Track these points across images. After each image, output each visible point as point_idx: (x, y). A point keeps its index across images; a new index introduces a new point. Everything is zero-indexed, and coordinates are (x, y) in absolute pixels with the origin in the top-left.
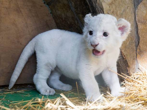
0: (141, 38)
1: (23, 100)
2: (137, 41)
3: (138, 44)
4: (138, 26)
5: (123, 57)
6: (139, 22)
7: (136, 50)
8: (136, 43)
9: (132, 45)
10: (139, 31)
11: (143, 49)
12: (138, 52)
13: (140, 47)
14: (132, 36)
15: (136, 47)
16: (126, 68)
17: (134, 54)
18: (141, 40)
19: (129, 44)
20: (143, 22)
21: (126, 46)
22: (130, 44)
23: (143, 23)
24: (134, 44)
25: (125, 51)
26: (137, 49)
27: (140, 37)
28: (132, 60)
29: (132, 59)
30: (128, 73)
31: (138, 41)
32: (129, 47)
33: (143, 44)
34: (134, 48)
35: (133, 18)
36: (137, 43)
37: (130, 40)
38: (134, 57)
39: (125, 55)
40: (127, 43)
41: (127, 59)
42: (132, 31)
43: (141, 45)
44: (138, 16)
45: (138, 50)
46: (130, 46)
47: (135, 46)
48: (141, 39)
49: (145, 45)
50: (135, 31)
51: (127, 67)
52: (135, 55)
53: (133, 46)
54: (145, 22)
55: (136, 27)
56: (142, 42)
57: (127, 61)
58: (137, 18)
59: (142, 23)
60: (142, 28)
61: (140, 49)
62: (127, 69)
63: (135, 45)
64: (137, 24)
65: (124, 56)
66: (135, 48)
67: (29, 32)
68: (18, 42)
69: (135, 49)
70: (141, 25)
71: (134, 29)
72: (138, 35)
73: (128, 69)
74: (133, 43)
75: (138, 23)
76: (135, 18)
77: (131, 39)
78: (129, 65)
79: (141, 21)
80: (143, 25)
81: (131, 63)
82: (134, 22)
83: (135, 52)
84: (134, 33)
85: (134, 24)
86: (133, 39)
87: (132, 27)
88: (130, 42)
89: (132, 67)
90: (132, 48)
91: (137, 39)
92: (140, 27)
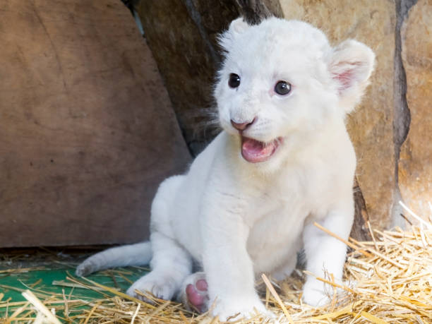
0: (417, 116)
1: (10, 299)
2: (403, 127)
3: (405, 137)
4: (408, 76)
6: (410, 64)
7: (398, 156)
8: (398, 130)
9: (382, 137)
10: (410, 92)
11: (422, 152)
12: (403, 161)
13: (412, 146)
14: (385, 107)
15: (397, 144)
16: (357, 211)
17: (387, 167)
18: (414, 122)
19: (373, 135)
20: (424, 63)
22: (375, 135)
23: (426, 66)
24: (390, 136)
26: (400, 151)
27: (413, 111)
29: (380, 185)
30: (362, 230)
31: (405, 126)
32: (371, 143)
33: (424, 136)
34: (389, 150)
35: (392, 50)
36: (402, 132)
37: (375, 122)
38: (387, 177)
40: (364, 133)
41: (361, 184)
42: (386, 91)
43: (413, 137)
44: (407, 44)
45: (405, 155)
46: (376, 141)
47: (394, 142)
48: (416, 118)
50: (394, 92)
51: (360, 209)
52: (393, 172)
53: (386, 140)
55: (401, 80)
56: (421, 129)
58: (404, 49)
59: (421, 65)
60: (420, 82)
61: (409, 153)
62: (361, 216)
63: (392, 137)
64: (402, 68)
66: (392, 147)
67: (65, 84)
68: (29, 116)
69: (393, 153)
70: (417, 72)
71: (394, 87)
72: (406, 106)
73: (364, 216)
75: (407, 67)
76: (398, 49)
77: (382, 117)
78: (366, 202)
79: (418, 61)
80: (424, 73)
81: (374, 196)
82: (395, 64)
83: (390, 163)
84: (392, 98)
85: (395, 68)
86: (387, 119)
87: (387, 80)
88: (374, 129)
89: (377, 209)
90: (381, 149)
91: (402, 119)
92: (413, 79)
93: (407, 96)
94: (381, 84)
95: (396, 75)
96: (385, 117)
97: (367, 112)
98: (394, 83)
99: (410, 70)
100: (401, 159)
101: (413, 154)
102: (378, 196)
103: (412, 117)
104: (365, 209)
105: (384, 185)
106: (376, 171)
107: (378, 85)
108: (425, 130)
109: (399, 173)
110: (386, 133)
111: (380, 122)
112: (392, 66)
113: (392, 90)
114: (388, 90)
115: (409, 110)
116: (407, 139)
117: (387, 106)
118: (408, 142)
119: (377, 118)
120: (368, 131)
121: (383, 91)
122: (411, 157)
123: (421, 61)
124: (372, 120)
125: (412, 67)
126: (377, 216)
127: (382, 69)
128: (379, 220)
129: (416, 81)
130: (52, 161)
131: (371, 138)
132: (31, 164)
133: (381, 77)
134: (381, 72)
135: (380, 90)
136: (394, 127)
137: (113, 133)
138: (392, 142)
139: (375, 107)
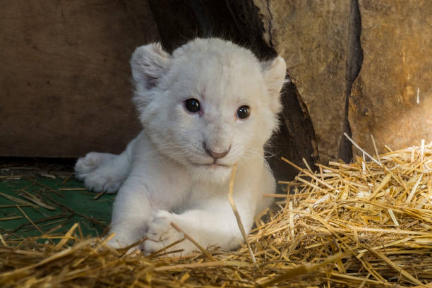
2: (356, 66)
3: (357, 75)
4: (363, 19)
5: (301, 108)
6: (366, 8)
7: (349, 92)
8: (351, 68)
9: (335, 74)
10: (364, 33)
11: (373, 90)
12: (353, 97)
13: (363, 83)
14: (339, 47)
15: (349, 81)
16: (307, 141)
17: (338, 102)
18: (366, 62)
19: (326, 72)
20: (379, 8)
21: (313, 78)
22: (329, 72)
23: (381, 10)
24: (343, 73)
25: (307, 91)
26: (351, 87)
27: (366, 51)
28: (330, 121)
29: (330, 117)
30: (311, 158)
31: (358, 65)
32: (324, 79)
33: (375, 74)
34: (341, 86)
36: (354, 70)
37: (329, 60)
38: (337, 110)
39: (306, 102)
40: (318, 70)
41: (312, 116)
42: (341, 33)
43: (365, 76)
45: (356, 91)
46: (329, 77)
47: (346, 79)
48: (368, 57)
49: (381, 77)
50: (350, 33)
51: (310, 139)
52: (344, 107)
53: (339, 77)
54: (389, 8)
55: (356, 23)
56: (372, 68)
57: (313, 120)
59: (377, 9)
60: (374, 25)
61: (360, 90)
62: (311, 145)
63: (344, 75)
64: (358, 12)
65: (304, 104)
66: (344, 84)
69: (345, 89)
70: (371, 16)
71: (350, 28)
72: (360, 47)
73: (313, 145)
74: (341, 69)
75: (362, 10)
77: (336, 56)
78: (316, 133)
79: (374, 6)
80: (378, 17)
81: (324, 127)
82: (352, 8)
83: (342, 98)
84: (347, 39)
85: (351, 12)
86: (341, 58)
87: (343, 22)
88: (329, 66)
89: (326, 140)
90: (334, 84)
91: (355, 58)
92: (368, 22)
93: (361, 38)
94: (337, 26)
95: (352, 17)
96: (339, 55)
97: (322, 51)
98: (349, 25)
99: (364, 13)
100: (352, 95)
101: (363, 91)
102: (327, 128)
103: (365, 57)
104: (315, 139)
105: (334, 118)
106: (327, 105)
107: (334, 26)
108: (376, 69)
109: (349, 108)
110: (339, 71)
111: (334, 59)
112: (349, 9)
113: (347, 32)
114: (343, 31)
115: (362, 51)
116: (359, 77)
117: (341, 45)
118: (360, 79)
119: (331, 57)
120: (322, 69)
121: (338, 33)
122: (362, 93)
123: (376, 5)
124: (327, 58)
125: (366, 11)
126: (327, 146)
127: (339, 12)
128: (328, 149)
129: (371, 24)
130: (48, 82)
131: (325, 74)
132: (29, 84)
133: (338, 19)
134: (337, 14)
135: (336, 31)
136: (347, 66)
137: (105, 60)
138: (344, 79)
139: (330, 46)
